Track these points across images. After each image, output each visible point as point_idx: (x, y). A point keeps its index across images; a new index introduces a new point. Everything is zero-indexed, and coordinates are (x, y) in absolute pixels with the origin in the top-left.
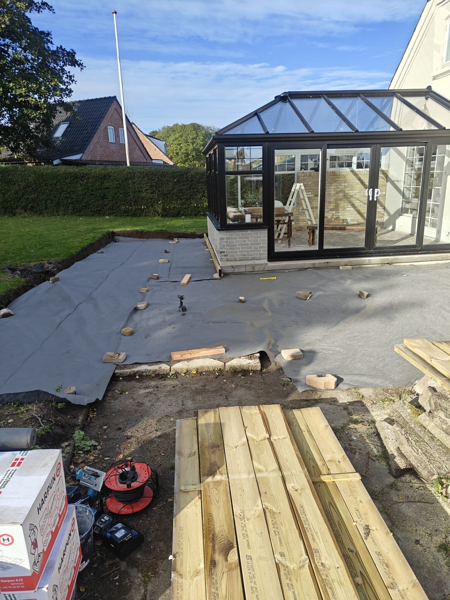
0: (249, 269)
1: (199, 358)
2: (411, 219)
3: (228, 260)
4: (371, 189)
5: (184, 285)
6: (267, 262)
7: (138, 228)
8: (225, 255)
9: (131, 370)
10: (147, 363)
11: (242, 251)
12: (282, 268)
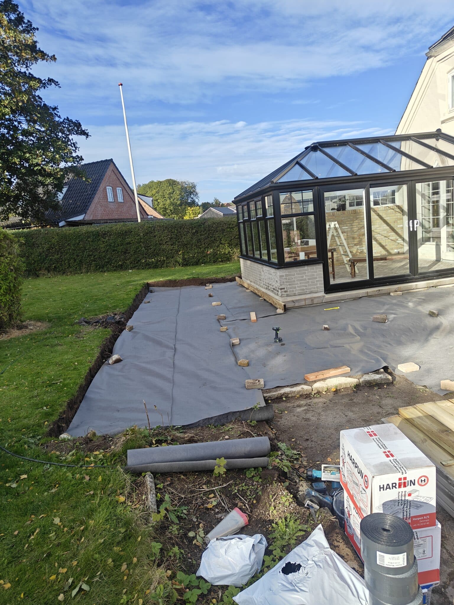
0: (308, 302)
1: (330, 377)
2: (434, 246)
3: (288, 296)
4: (411, 221)
5: (255, 322)
6: (324, 294)
7: (170, 278)
8: (285, 292)
9: (277, 393)
10: (288, 386)
11: (300, 286)
12: (339, 299)
